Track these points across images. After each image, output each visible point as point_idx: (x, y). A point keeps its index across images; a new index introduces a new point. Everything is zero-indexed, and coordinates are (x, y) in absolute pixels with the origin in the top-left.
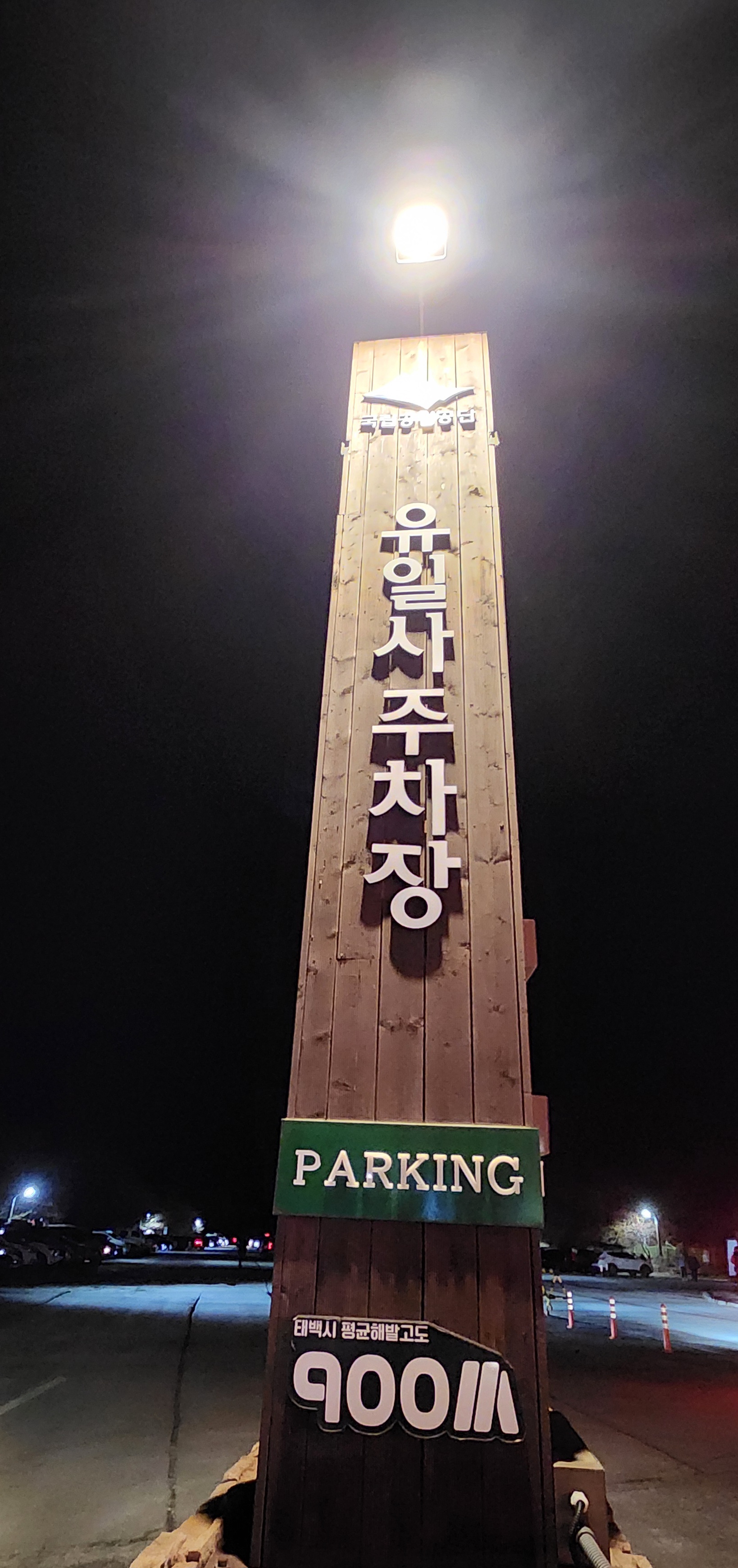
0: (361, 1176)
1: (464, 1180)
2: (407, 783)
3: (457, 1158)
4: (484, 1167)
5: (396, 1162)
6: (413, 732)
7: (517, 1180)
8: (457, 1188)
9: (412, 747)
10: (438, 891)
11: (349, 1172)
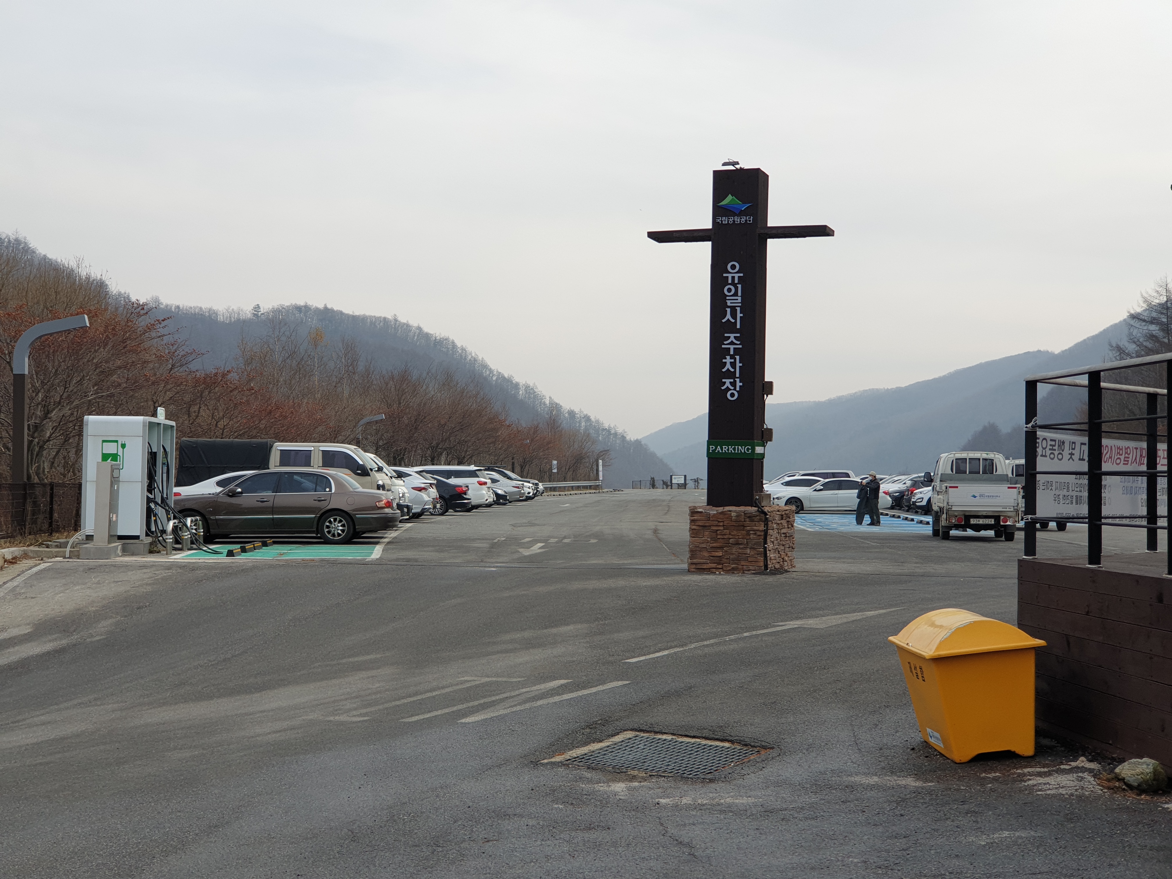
0: (722, 451)
1: (741, 450)
2: (730, 362)
3: (740, 447)
4: (745, 448)
5: (729, 448)
6: (732, 347)
7: (750, 450)
8: (739, 452)
9: (732, 352)
10: (737, 391)
11: (720, 450)
